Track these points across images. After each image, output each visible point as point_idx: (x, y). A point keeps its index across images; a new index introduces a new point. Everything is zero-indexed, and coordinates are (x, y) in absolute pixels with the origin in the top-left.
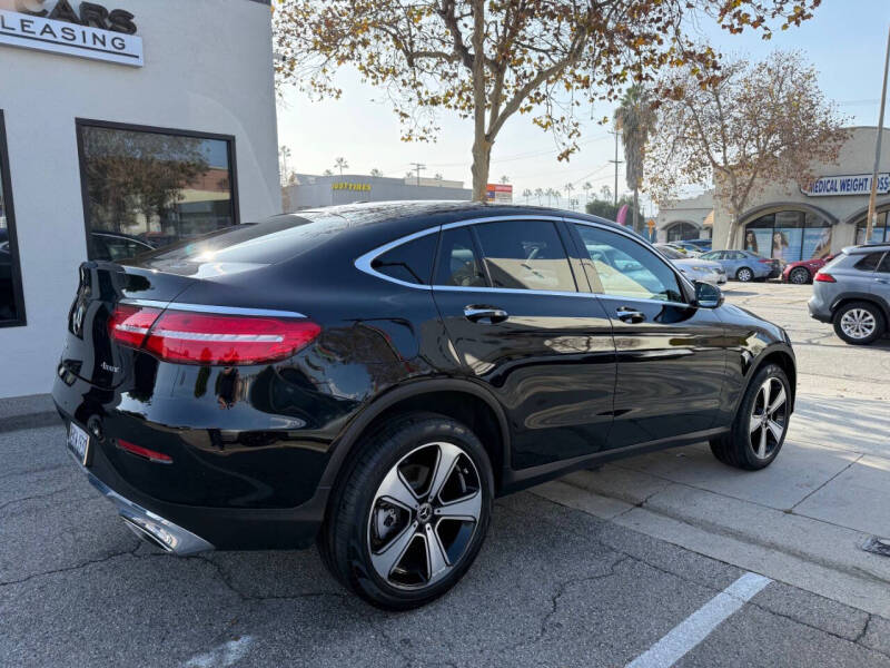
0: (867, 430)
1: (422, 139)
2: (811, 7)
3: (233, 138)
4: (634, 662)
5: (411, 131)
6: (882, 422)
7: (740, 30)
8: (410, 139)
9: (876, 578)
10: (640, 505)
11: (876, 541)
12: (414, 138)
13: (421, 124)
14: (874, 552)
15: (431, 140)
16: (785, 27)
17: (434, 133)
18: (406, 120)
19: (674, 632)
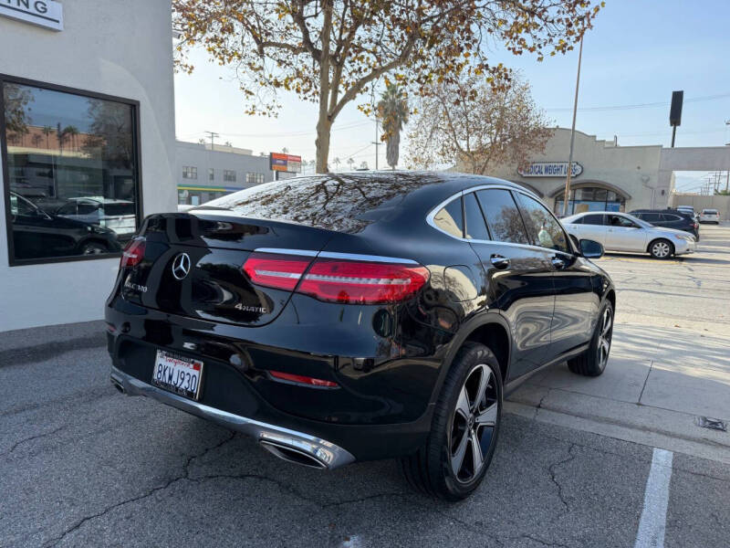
0: (642, 345)
1: (264, 113)
2: (574, 42)
3: (138, 103)
4: (643, 517)
5: (254, 107)
6: (651, 339)
7: (520, 53)
8: (253, 113)
9: (720, 445)
10: (539, 407)
11: (705, 420)
12: (257, 112)
13: (266, 102)
14: (709, 428)
15: (273, 116)
16: (553, 53)
17: (276, 110)
18: (250, 97)
19: (647, 493)
